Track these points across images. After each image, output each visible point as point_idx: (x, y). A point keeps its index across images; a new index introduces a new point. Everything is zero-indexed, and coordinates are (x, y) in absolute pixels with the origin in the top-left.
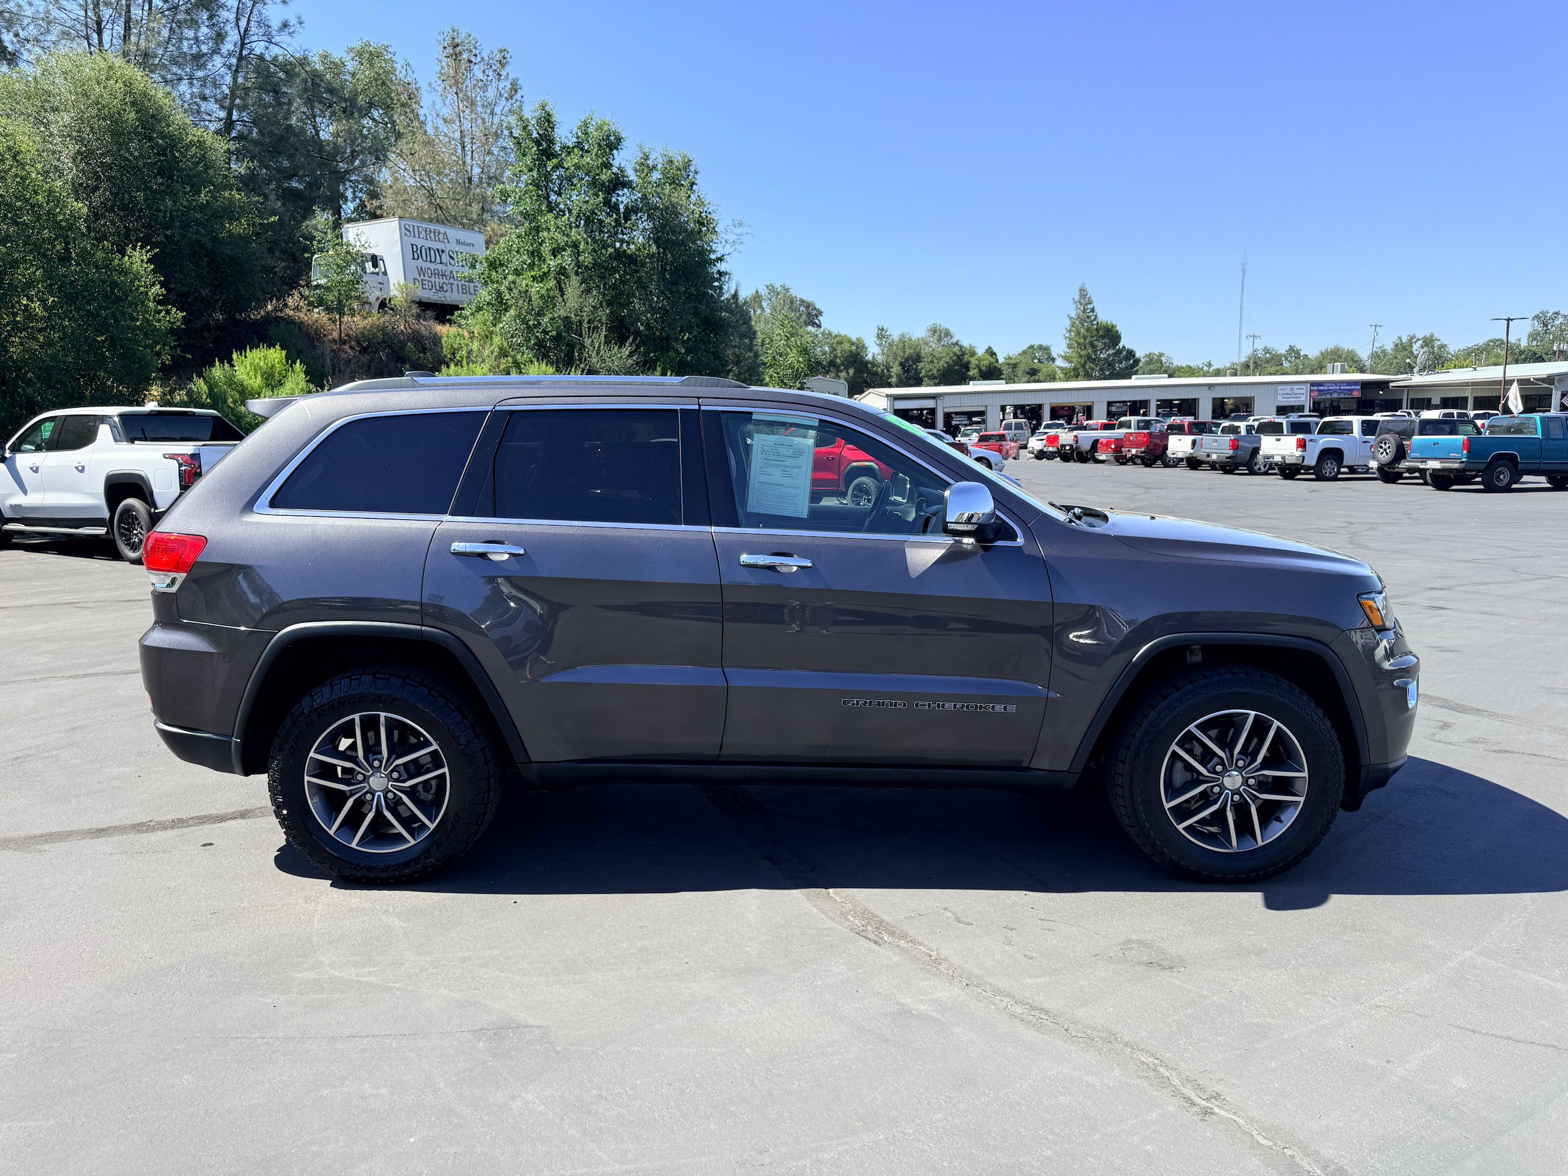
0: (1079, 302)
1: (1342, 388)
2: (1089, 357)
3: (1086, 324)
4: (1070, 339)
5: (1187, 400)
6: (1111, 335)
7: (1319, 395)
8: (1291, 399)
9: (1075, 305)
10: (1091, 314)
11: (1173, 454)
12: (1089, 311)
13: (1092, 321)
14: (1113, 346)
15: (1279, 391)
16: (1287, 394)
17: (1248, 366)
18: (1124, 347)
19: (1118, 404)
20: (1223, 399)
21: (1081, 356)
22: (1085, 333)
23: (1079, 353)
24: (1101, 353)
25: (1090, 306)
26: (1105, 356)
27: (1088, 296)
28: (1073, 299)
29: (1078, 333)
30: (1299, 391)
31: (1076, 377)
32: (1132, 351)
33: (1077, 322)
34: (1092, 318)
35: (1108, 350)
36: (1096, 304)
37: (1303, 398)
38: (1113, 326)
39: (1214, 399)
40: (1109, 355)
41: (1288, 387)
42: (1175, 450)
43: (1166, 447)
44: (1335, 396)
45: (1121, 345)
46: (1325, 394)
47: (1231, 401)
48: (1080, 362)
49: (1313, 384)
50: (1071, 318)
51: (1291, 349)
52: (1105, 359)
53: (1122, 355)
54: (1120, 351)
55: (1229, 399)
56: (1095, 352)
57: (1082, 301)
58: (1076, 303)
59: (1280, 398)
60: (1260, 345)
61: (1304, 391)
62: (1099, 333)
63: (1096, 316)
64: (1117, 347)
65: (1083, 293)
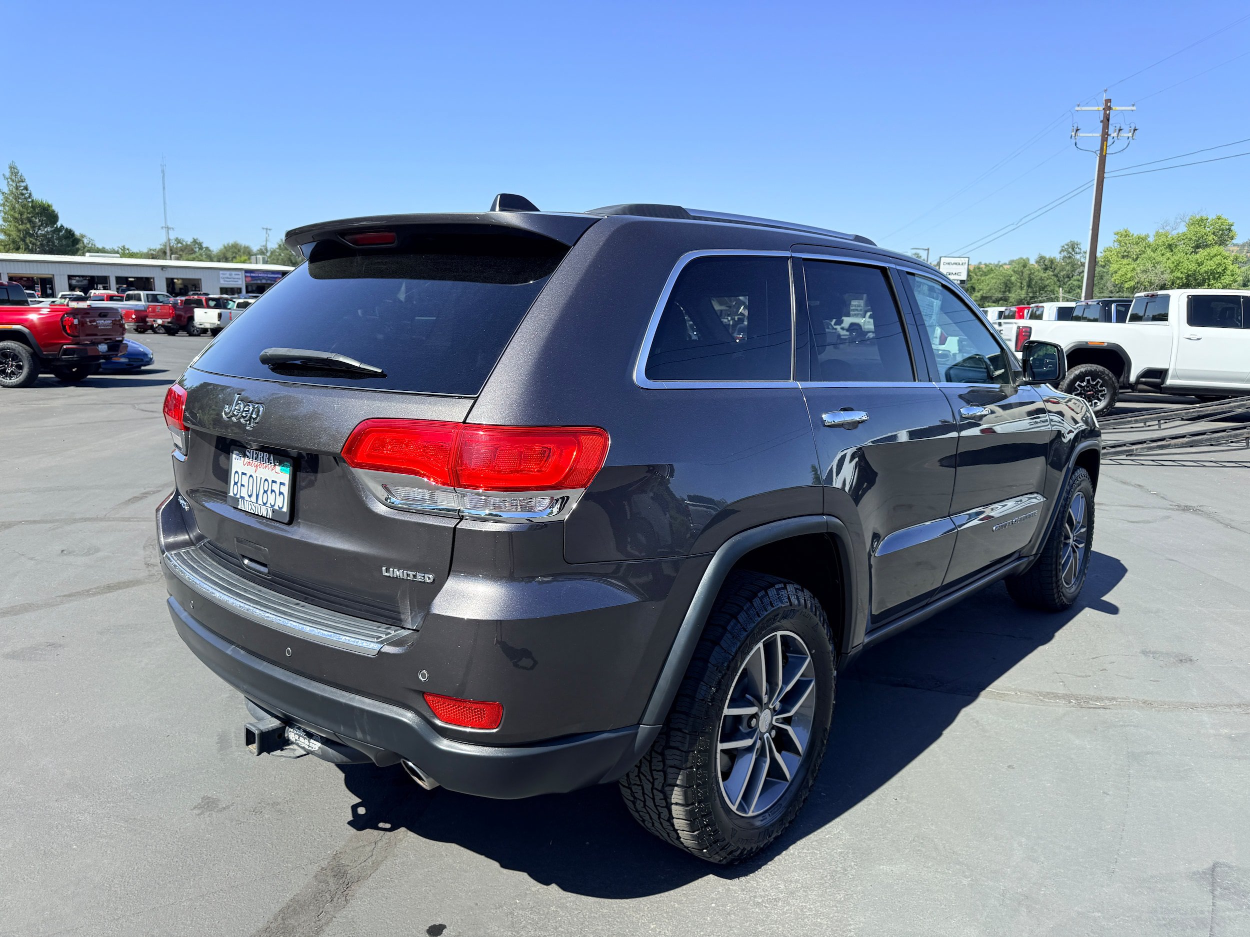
0: (11, 179)
1: (268, 275)
2: (27, 233)
3: (20, 200)
4: (5, 213)
5: (142, 278)
6: (48, 215)
7: (252, 280)
8: (231, 283)
9: (6, 181)
10: (24, 192)
11: (201, 325)
12: (22, 188)
13: (26, 198)
14: (51, 223)
15: (221, 276)
16: (227, 278)
17: (165, 253)
18: (62, 226)
19: (77, 278)
20: (173, 279)
21: (19, 231)
22: (21, 209)
23: (16, 227)
24: (39, 229)
25: (23, 184)
26: (43, 232)
27: (19, 174)
28: (4, 175)
29: (14, 208)
30: (237, 277)
31: (17, 249)
32: (71, 231)
33: (11, 198)
34: (26, 195)
35: (45, 227)
36: (29, 182)
37: (240, 282)
38: (49, 206)
39: (167, 279)
40: (47, 232)
41: (228, 273)
42: (202, 321)
43: (191, 318)
44: (264, 281)
45: (59, 224)
46: (257, 280)
47: (180, 282)
48: (19, 237)
49: (247, 271)
50: (3, 193)
51: (195, 241)
52: (42, 235)
53: (61, 234)
54: (59, 230)
55: (178, 279)
56: (34, 227)
57: (14, 178)
58: (7, 179)
59: (222, 281)
60: (173, 236)
61: (240, 277)
62: (35, 210)
63: (30, 194)
64: (55, 226)
65: (14, 171)
